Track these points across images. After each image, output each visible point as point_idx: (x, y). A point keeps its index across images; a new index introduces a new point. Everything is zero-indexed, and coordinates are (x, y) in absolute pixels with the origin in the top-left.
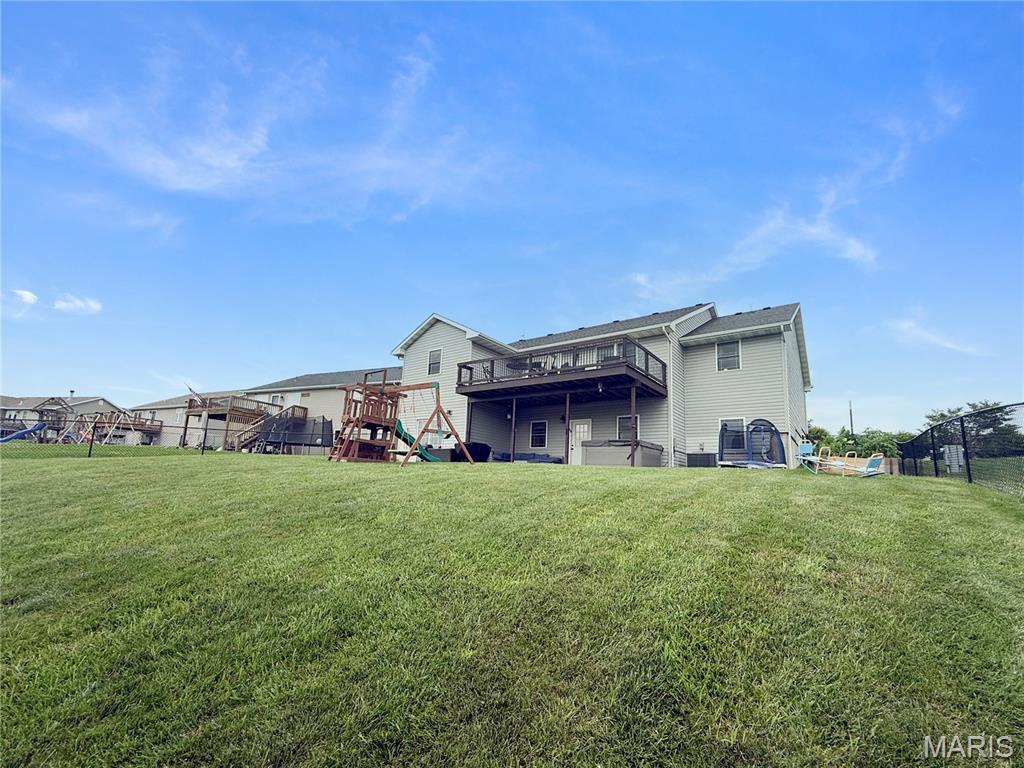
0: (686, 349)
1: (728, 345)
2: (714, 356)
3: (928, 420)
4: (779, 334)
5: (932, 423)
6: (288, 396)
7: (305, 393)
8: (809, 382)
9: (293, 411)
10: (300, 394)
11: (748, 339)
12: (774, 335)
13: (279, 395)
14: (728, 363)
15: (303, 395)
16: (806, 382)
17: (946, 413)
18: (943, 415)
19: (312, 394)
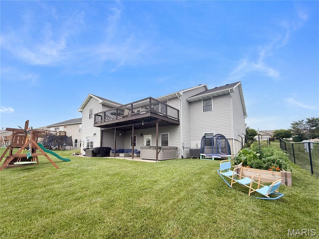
0: (190, 103)
1: (207, 100)
2: (201, 105)
3: (292, 125)
4: (229, 94)
5: (293, 126)
6: (60, 127)
7: (65, 126)
8: (246, 114)
9: (60, 134)
10: (63, 127)
11: (215, 97)
12: (226, 95)
13: (57, 127)
14: (207, 108)
15: (64, 127)
16: (245, 114)
17: (298, 122)
18: (297, 123)
19: (67, 126)
